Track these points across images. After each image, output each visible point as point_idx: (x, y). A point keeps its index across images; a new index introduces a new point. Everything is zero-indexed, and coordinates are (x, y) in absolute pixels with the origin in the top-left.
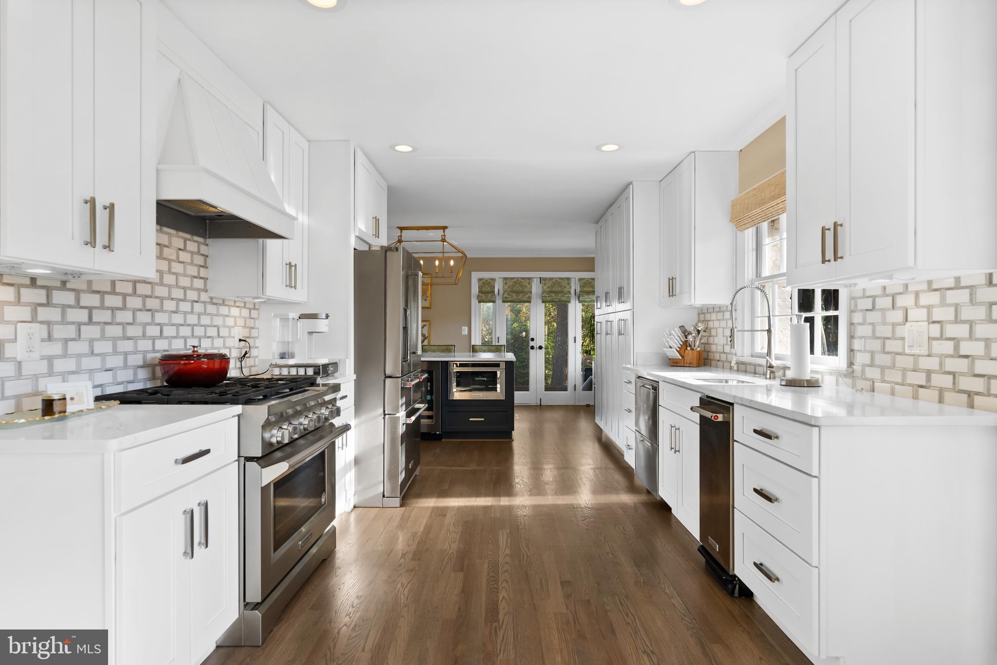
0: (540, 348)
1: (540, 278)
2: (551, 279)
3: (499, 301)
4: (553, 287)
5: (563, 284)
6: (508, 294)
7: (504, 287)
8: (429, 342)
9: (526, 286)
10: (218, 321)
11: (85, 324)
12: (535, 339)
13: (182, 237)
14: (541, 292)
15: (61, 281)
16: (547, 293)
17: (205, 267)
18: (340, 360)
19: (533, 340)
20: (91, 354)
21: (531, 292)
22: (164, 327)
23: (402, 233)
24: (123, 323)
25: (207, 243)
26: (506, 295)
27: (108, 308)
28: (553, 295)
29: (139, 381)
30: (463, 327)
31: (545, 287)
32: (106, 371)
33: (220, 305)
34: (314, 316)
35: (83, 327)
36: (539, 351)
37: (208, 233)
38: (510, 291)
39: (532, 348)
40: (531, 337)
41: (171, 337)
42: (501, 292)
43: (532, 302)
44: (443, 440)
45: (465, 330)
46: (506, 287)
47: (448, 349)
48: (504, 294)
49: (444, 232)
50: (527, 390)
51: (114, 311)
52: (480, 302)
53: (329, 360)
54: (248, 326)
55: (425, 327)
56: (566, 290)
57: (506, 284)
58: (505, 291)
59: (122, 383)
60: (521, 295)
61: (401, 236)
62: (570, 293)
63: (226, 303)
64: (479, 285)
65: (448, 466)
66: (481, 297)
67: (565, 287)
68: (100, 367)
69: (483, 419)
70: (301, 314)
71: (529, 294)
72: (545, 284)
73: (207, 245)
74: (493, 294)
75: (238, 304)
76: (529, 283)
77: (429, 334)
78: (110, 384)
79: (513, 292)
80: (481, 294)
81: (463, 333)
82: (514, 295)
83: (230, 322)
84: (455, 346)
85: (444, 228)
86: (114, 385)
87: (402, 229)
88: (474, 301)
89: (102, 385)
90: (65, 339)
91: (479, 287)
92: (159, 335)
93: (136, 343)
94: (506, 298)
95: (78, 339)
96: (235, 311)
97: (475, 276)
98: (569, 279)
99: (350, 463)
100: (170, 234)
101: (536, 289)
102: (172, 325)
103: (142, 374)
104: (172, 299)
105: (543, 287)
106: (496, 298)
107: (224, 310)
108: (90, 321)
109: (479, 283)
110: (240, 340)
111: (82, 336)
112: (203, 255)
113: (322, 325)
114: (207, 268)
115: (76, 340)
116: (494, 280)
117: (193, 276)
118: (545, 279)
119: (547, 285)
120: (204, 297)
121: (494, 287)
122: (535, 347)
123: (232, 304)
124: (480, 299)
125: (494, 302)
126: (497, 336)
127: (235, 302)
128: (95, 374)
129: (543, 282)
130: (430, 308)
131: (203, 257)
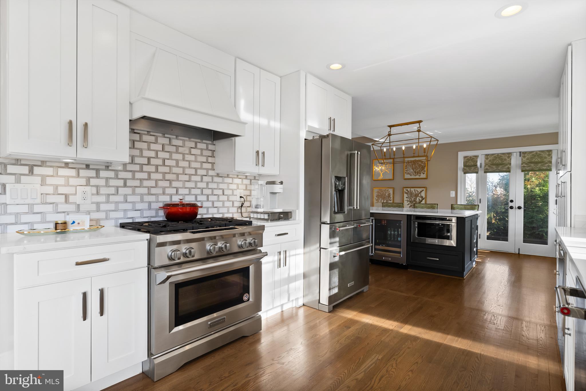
0: (519, 208)
1: (520, 152)
2: (531, 152)
3: (481, 172)
4: (532, 158)
5: (544, 155)
6: (489, 166)
7: (485, 161)
8: (426, 201)
9: (505, 160)
10: (221, 186)
11: (121, 187)
12: (514, 201)
13: (193, 141)
14: (521, 162)
15: (105, 166)
16: (526, 164)
17: (213, 156)
18: (293, 210)
19: (512, 201)
20: (125, 202)
21: (510, 164)
22: (179, 189)
23: (391, 129)
24: (148, 187)
25: (214, 143)
26: (487, 167)
27: (137, 179)
28: (532, 165)
29: (160, 217)
30: (451, 192)
31: (524, 159)
32: (135, 210)
33: (225, 177)
34: (273, 183)
35: (120, 189)
36: (518, 210)
37: (212, 138)
38: (491, 164)
39: (512, 208)
40: (510, 199)
41: (185, 194)
42: (483, 165)
43: (511, 171)
44: (408, 270)
45: (453, 194)
46: (487, 161)
47: (433, 206)
48: (485, 166)
49: (419, 125)
50: (506, 240)
51: (142, 181)
52: (465, 173)
53: (283, 210)
54: (248, 189)
55: (423, 192)
56: (546, 160)
57: (487, 159)
58: (486, 165)
59: (147, 217)
60: (501, 166)
61: (390, 132)
62: (551, 162)
63: (230, 176)
64: (464, 161)
65: (392, 290)
66: (465, 169)
67: (546, 158)
68: (131, 209)
69: (438, 259)
70: (267, 182)
71: (508, 166)
72: (524, 157)
73: (214, 145)
74: (475, 167)
75: (239, 177)
76: (509, 157)
77: (426, 196)
78: (138, 217)
79: (493, 164)
80: (465, 168)
81: (451, 196)
82: (494, 167)
83: (233, 187)
84: (437, 204)
85: (419, 122)
86: (141, 218)
87: (390, 127)
88: (460, 173)
89: (133, 217)
90: (108, 194)
91: (464, 163)
92: (176, 193)
93: (158, 197)
94: (487, 169)
95: (116, 194)
96: (237, 181)
97: (461, 155)
98: (550, 151)
99: (295, 276)
100: (184, 140)
101: (515, 161)
102: (186, 188)
103: (162, 213)
104: (186, 174)
105: (522, 159)
106: (478, 170)
107: (229, 180)
108: (125, 185)
109: (464, 159)
110: (241, 197)
111: (119, 193)
112: (211, 150)
113: (278, 188)
114: (214, 157)
115: (115, 195)
116: (477, 157)
117: (203, 162)
118: (525, 153)
119: (526, 158)
120: (211, 173)
121: (477, 162)
122: (514, 207)
123: (236, 177)
124: (464, 171)
125: (477, 173)
126: (479, 198)
127: (237, 176)
128: (128, 212)
129: (523, 155)
130: (427, 179)
131: (211, 152)
